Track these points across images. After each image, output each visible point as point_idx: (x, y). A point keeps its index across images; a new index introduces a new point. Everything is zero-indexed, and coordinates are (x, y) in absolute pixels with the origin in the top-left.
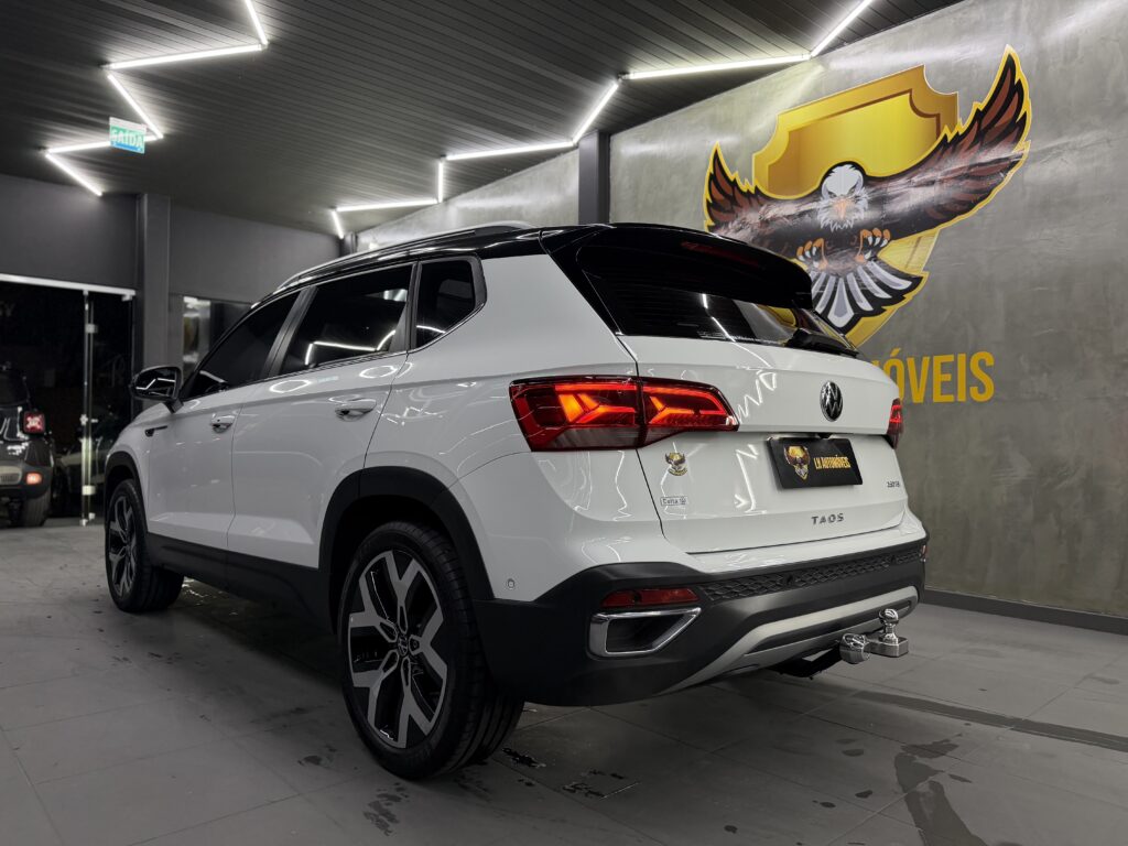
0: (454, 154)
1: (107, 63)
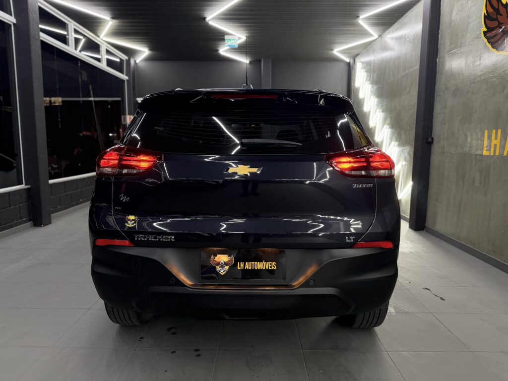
0: (363, 14)
1: (205, 18)
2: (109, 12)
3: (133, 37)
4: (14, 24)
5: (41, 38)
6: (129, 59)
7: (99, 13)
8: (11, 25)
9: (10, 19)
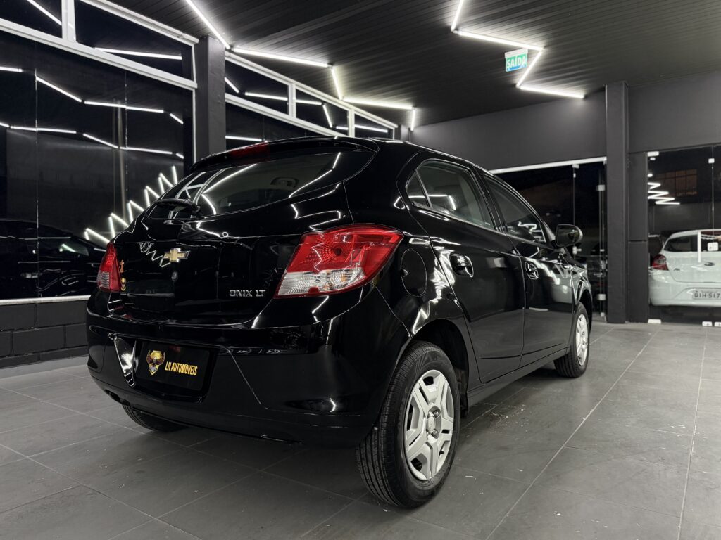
2: (322, 55)
3: (380, 89)
4: (196, 89)
5: (226, 101)
6: (400, 126)
7: (312, 60)
8: (191, 92)
9: (190, 84)
